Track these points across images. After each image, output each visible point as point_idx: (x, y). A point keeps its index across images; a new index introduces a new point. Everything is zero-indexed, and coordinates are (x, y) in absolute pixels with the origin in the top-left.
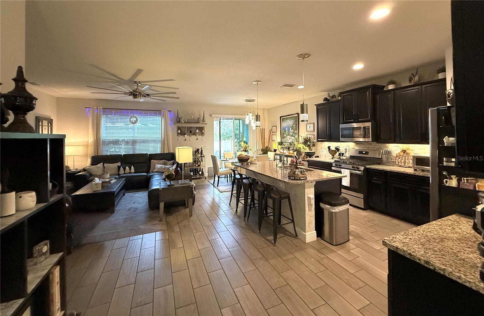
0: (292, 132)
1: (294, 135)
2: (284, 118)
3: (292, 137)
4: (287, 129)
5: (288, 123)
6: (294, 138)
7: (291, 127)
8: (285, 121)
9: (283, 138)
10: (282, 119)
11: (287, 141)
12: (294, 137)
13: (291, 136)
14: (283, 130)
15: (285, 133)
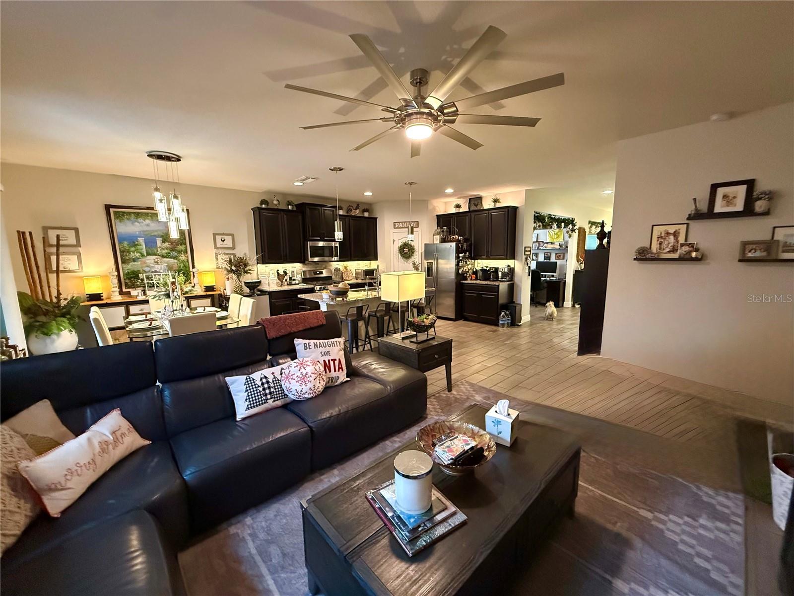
0: (166, 249)
1: (174, 254)
2: (124, 212)
3: (165, 259)
4: (141, 240)
5: (148, 225)
6: (176, 261)
7: (162, 237)
8: (128, 219)
9: (123, 262)
10: (115, 213)
11: (147, 269)
12: (175, 258)
13: (163, 257)
14: (120, 243)
15: (133, 249)
